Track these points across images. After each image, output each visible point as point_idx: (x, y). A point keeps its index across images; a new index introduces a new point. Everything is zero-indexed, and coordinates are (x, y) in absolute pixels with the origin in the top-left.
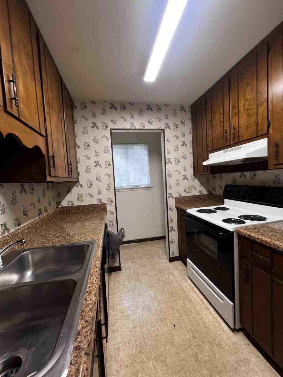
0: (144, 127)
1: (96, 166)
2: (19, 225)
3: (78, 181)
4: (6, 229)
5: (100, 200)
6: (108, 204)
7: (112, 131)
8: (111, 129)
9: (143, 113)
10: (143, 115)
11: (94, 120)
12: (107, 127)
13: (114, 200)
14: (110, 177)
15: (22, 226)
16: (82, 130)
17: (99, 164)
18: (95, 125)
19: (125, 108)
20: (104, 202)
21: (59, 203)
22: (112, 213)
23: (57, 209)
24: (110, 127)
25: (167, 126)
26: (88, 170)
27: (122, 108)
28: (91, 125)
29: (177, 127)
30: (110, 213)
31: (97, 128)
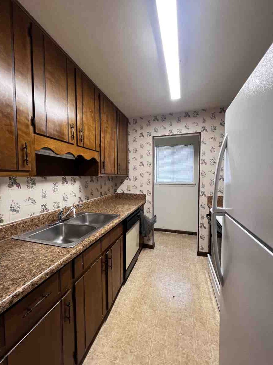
0: (181, 132)
1: (140, 165)
2: (88, 199)
3: (128, 176)
4: (81, 200)
5: (142, 191)
6: (147, 195)
7: (154, 138)
8: (153, 137)
9: (181, 120)
10: (181, 122)
11: (142, 131)
12: (150, 135)
13: (152, 193)
14: (150, 174)
15: (89, 200)
16: (133, 139)
17: (142, 164)
18: (141, 135)
19: (165, 118)
20: (144, 194)
21: (116, 190)
22: (150, 203)
23: (114, 194)
24: (152, 135)
25: (204, 129)
26: (135, 169)
27: (163, 119)
28: (139, 135)
29: (215, 129)
30: (148, 202)
31: (143, 137)
